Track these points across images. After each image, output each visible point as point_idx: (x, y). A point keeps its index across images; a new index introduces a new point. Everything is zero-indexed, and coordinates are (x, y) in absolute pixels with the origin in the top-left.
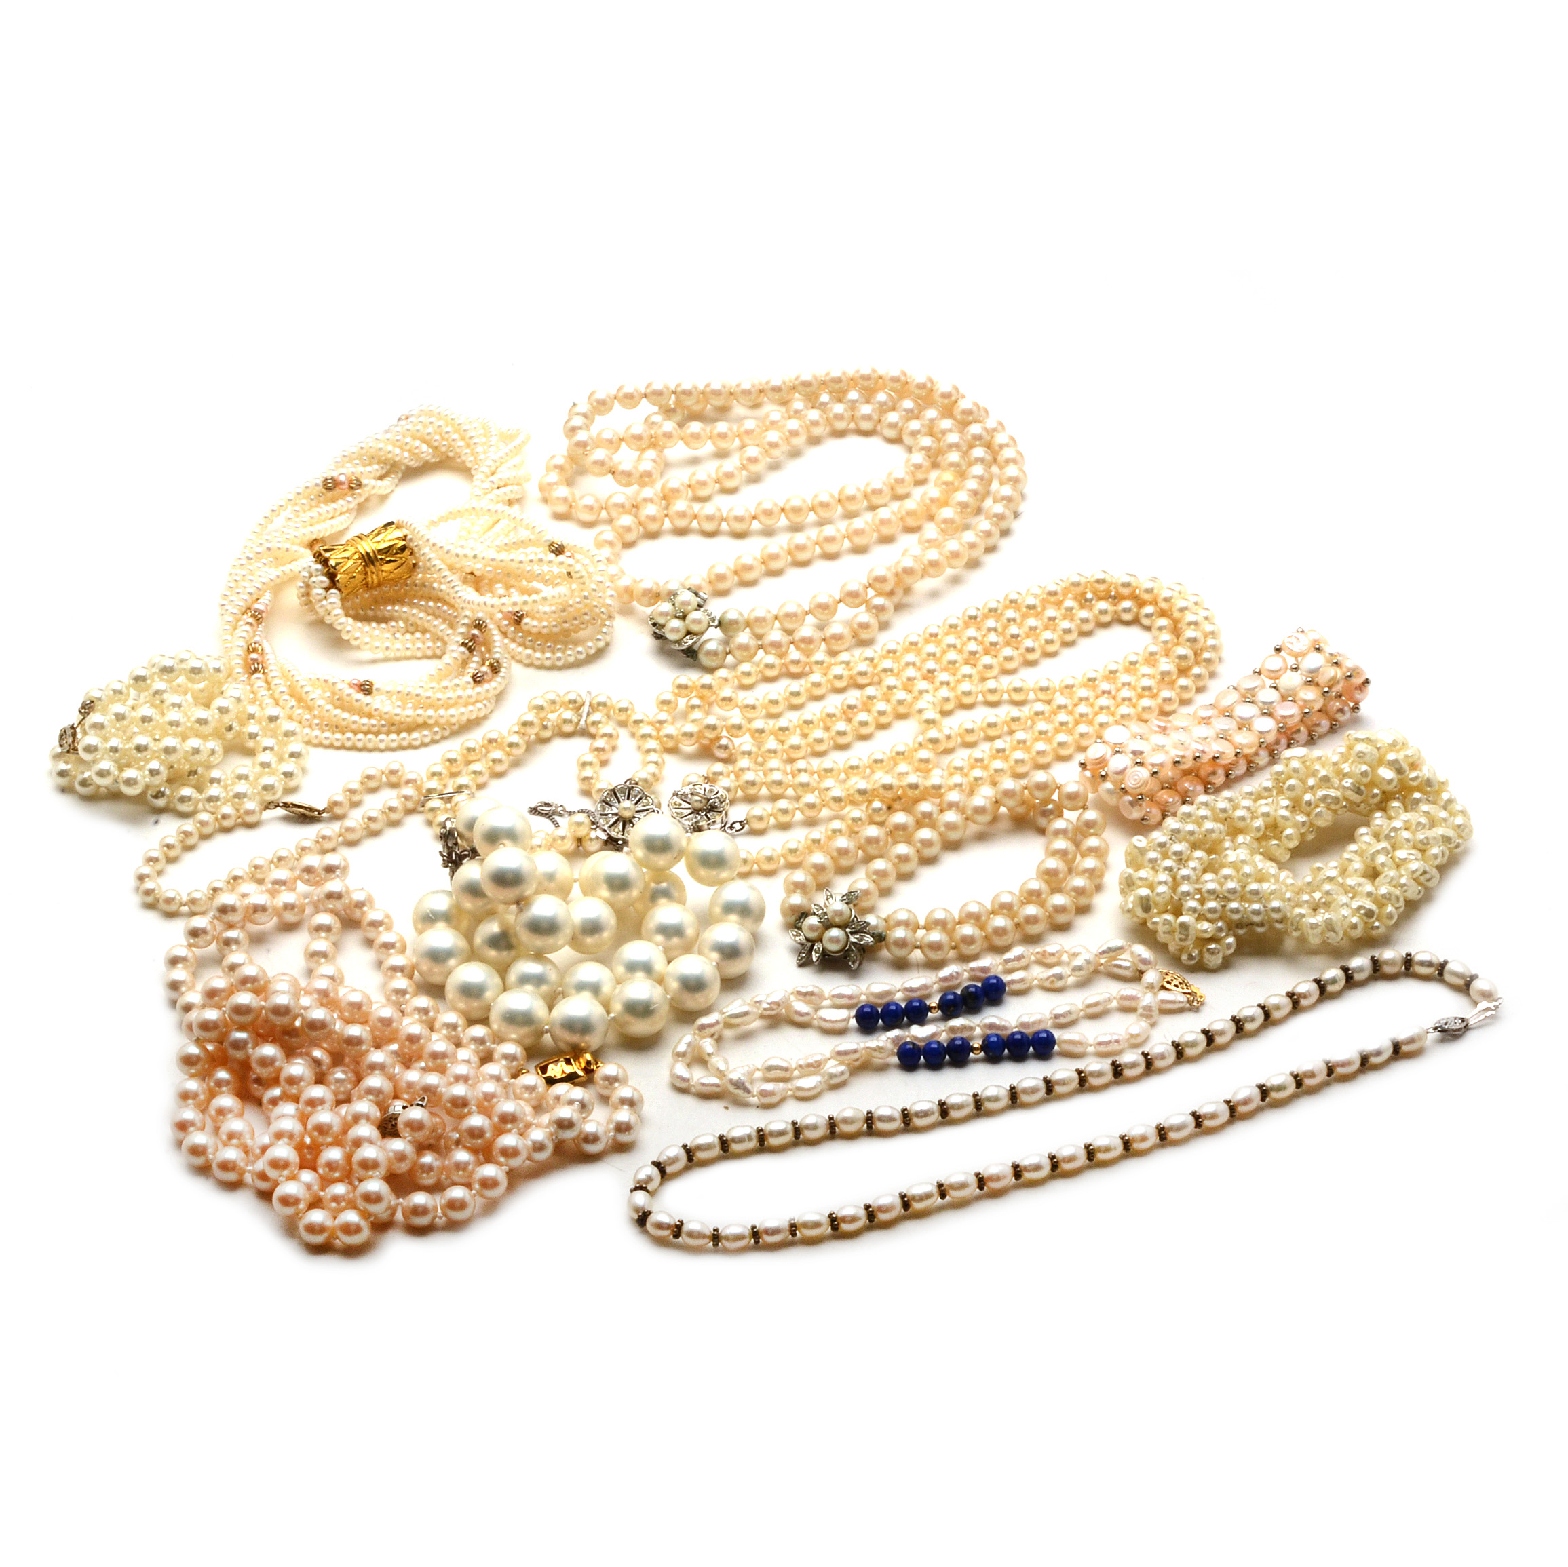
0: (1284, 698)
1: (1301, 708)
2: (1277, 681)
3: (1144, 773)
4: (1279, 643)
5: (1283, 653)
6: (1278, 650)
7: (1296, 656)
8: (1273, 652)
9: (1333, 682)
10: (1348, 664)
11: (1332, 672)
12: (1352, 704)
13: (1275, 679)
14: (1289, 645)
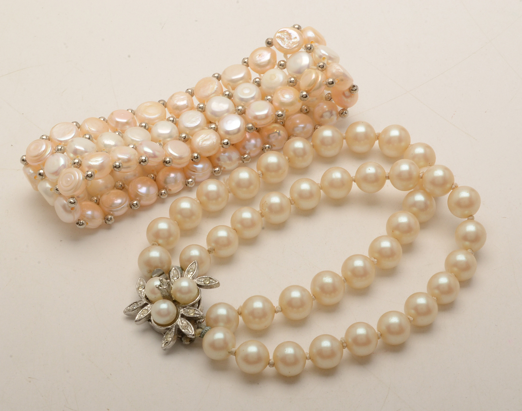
0: (263, 97)
1: (276, 109)
2: (262, 75)
3: (78, 175)
4: (270, 36)
5: (273, 48)
6: (269, 44)
7: (286, 52)
8: (264, 45)
9: (312, 88)
10: (334, 69)
11: (314, 75)
12: (340, 108)
13: (260, 73)
14: (279, 41)
